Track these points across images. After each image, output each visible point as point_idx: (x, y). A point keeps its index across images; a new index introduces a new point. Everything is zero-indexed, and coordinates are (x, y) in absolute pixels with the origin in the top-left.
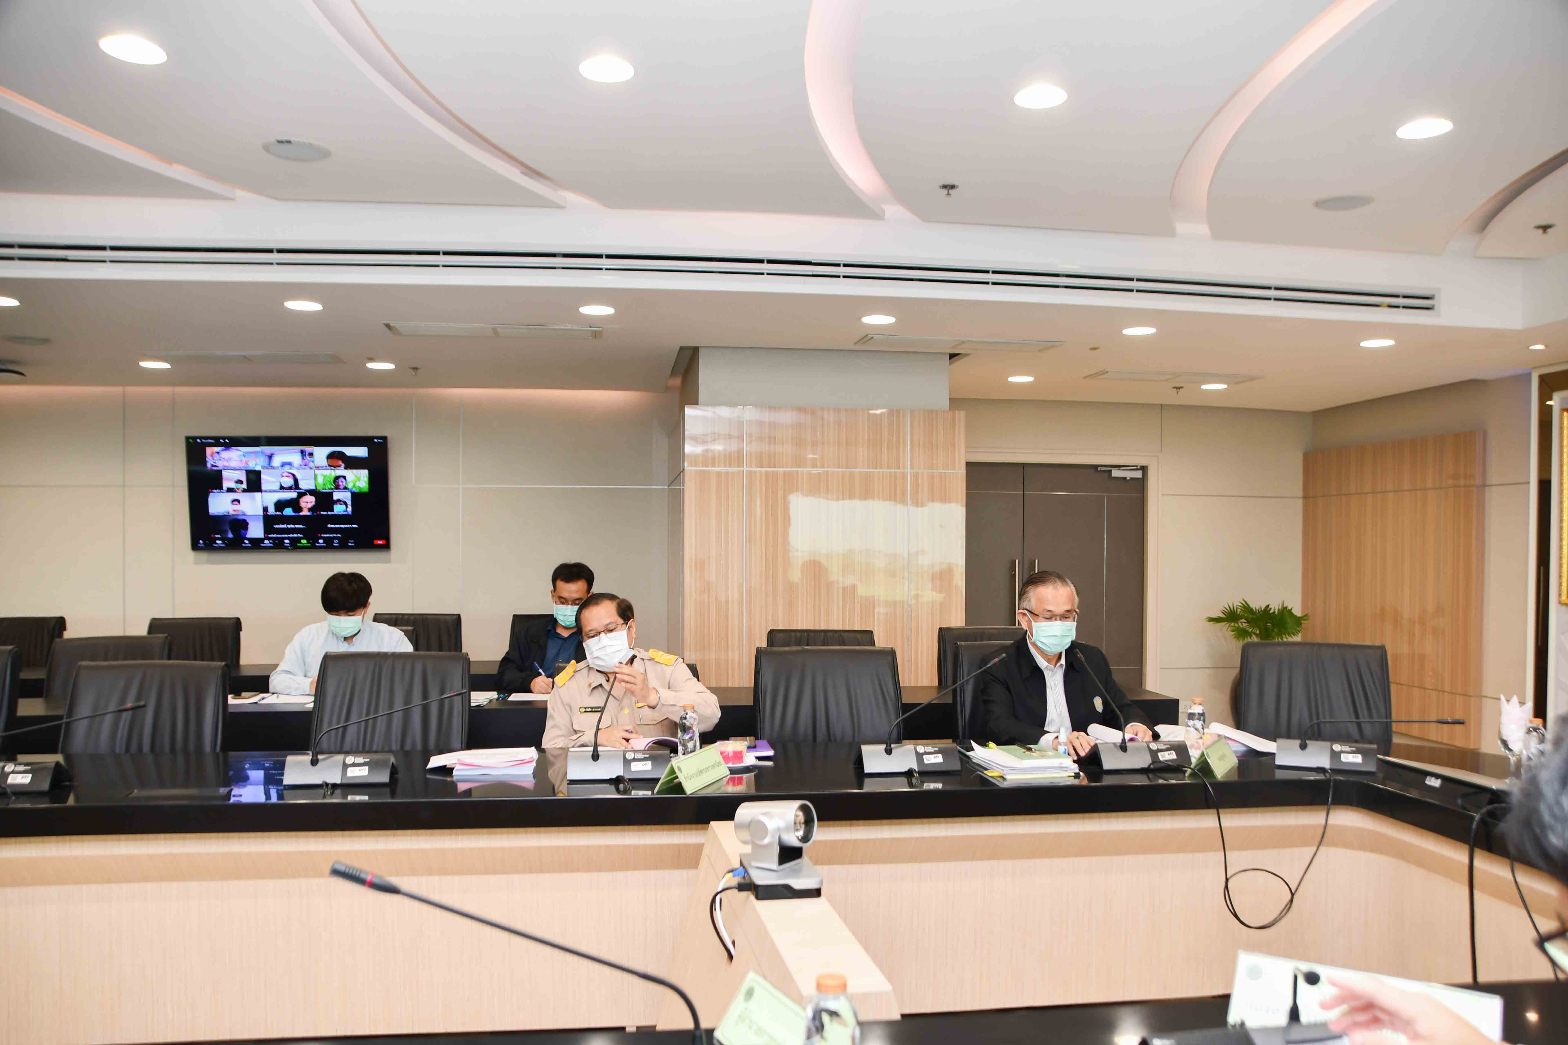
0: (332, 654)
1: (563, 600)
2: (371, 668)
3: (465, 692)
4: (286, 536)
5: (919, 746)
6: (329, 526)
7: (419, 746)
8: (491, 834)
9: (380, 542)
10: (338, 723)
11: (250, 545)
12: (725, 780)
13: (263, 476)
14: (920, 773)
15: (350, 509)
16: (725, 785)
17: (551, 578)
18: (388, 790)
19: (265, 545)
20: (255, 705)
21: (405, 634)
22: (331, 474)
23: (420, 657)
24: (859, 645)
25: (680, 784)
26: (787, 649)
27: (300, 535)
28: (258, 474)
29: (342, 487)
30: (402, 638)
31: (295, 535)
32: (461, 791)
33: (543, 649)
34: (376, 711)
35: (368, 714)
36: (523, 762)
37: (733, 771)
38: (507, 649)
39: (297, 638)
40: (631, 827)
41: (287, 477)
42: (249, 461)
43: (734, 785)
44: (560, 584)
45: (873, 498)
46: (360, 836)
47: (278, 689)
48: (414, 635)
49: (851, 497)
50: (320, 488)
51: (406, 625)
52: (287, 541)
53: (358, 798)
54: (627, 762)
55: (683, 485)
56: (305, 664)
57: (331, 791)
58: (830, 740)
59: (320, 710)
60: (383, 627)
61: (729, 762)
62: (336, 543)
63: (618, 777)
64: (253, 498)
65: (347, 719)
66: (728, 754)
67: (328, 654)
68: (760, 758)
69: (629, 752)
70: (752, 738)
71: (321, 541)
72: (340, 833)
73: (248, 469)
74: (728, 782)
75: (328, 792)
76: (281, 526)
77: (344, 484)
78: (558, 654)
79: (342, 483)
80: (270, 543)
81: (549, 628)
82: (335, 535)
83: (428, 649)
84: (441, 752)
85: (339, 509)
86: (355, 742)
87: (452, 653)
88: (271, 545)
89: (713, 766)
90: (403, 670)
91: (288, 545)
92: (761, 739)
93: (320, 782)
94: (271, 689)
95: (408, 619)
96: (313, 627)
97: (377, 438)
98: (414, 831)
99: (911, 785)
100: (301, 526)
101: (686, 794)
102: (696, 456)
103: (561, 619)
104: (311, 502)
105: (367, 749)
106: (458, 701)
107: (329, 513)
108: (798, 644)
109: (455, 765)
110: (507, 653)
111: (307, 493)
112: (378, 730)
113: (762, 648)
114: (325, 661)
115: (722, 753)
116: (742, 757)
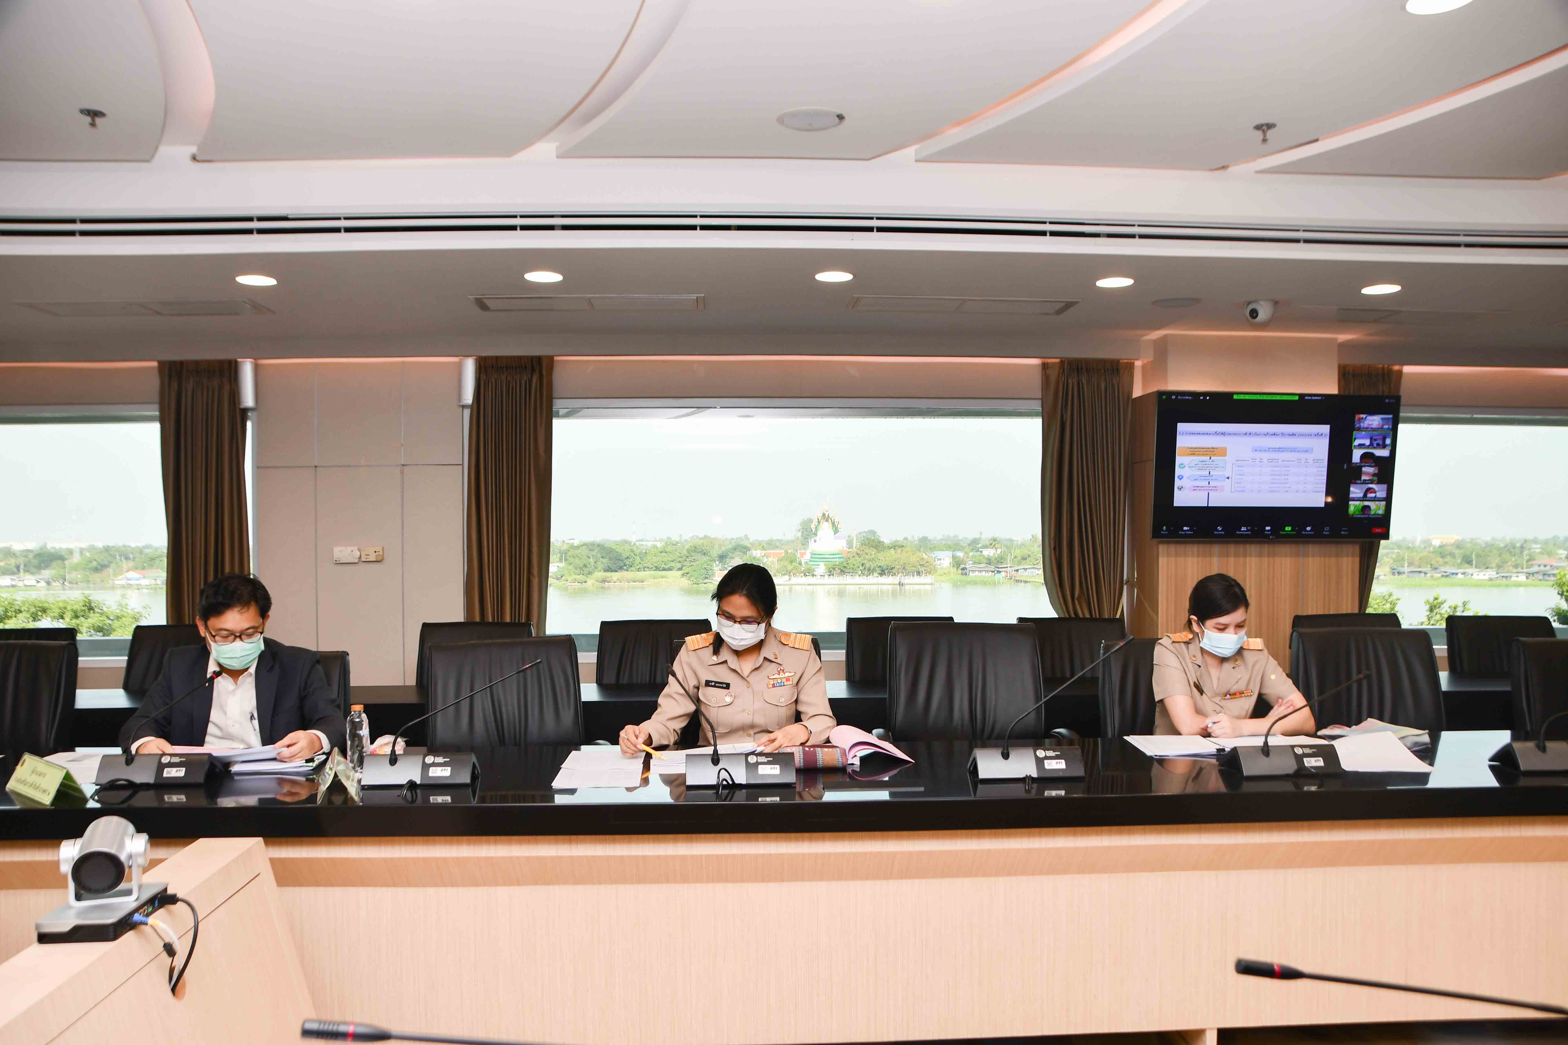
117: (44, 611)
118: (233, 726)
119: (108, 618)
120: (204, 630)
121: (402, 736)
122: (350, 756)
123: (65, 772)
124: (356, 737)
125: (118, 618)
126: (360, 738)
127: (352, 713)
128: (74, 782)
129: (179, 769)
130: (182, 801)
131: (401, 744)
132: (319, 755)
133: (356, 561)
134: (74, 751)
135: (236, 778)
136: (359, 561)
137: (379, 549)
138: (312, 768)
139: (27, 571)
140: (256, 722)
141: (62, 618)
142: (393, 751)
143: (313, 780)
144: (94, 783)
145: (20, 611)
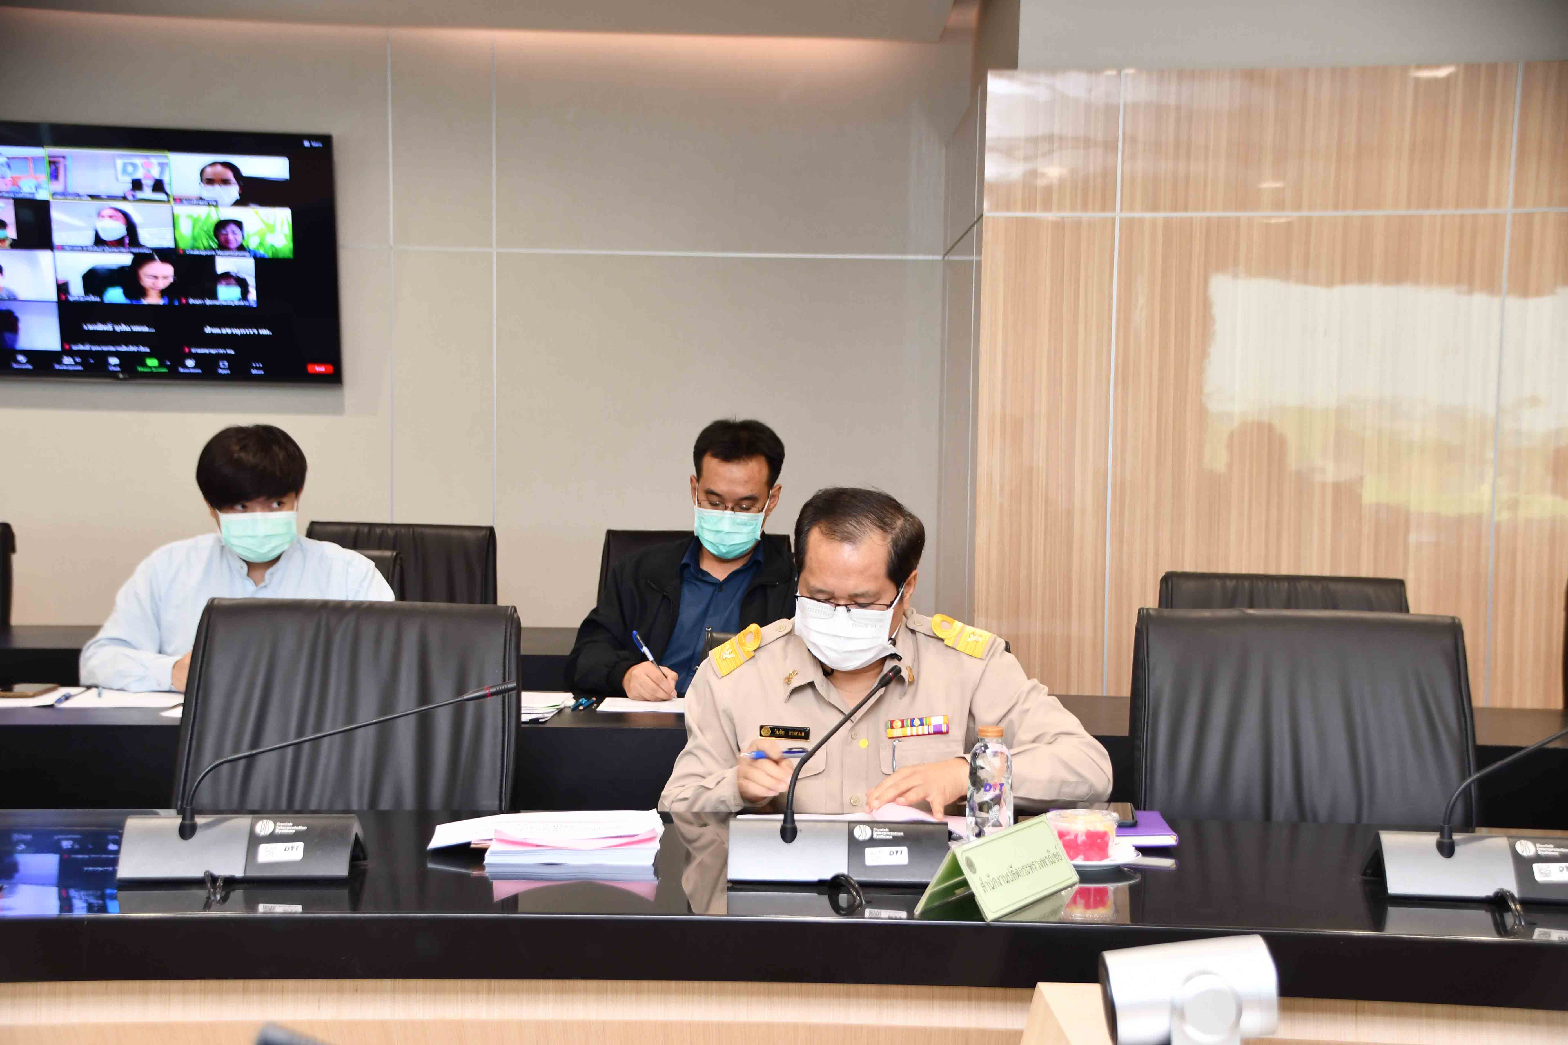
0: (224, 603)
1: (715, 499)
2: (309, 635)
3: (512, 689)
4: (112, 349)
5: (1522, 841)
6: (208, 330)
7: (409, 802)
8: (563, 991)
9: (320, 369)
10: (236, 749)
11: (30, 367)
12: (1071, 892)
13: (56, 215)
14: (1524, 902)
15: (253, 296)
16: (1068, 906)
17: (692, 450)
18: (344, 892)
19: (65, 368)
20: (49, 710)
21: (377, 566)
22: (208, 216)
23: (410, 614)
24: (1371, 609)
25: (971, 898)
26: (1207, 613)
27: (143, 349)
28: (43, 208)
29: (234, 245)
30: (370, 573)
31: (132, 349)
32: (498, 900)
33: (672, 605)
34: (319, 727)
35: (300, 732)
36: (632, 840)
37: (1085, 875)
38: (592, 603)
39: (143, 567)
40: (863, 988)
41: (111, 217)
42: (20, 178)
43: (1087, 906)
44: (711, 463)
45: (1416, 281)
46: (282, 991)
47: (99, 679)
48: (398, 568)
49: (1364, 276)
50: (185, 244)
51: (379, 548)
52: (113, 361)
53: (279, 909)
54: (856, 847)
55: (979, 252)
56: (159, 626)
57: (224, 893)
58: (1302, 816)
59: (197, 720)
60: (332, 549)
61: (1077, 856)
62: (223, 368)
63: (836, 878)
64: (34, 264)
65: (256, 742)
66: (1076, 836)
67: (216, 602)
68: (1145, 851)
69: (861, 826)
70: (1129, 805)
71: (190, 363)
72: (239, 983)
73: (19, 196)
74: (1074, 901)
75: (215, 894)
76: (100, 327)
77: (240, 238)
78: (704, 614)
79: (233, 236)
80: (76, 363)
81: (684, 561)
82: (221, 351)
83: (425, 598)
84: (456, 816)
85: (228, 295)
86: (271, 793)
87: (478, 607)
88: (80, 368)
89: (1043, 862)
90: (378, 641)
91: (118, 369)
92: (1145, 809)
93: (199, 873)
94: (84, 675)
95: (382, 535)
96: (180, 547)
97: (311, 137)
98: (400, 983)
99: (1501, 928)
100: (145, 329)
101: (983, 920)
102: (1009, 187)
103: (708, 540)
104: (165, 278)
105: (297, 806)
106: (493, 706)
107: (208, 302)
108: (1230, 602)
109: (488, 843)
110: (594, 611)
111: (156, 257)
112: (321, 768)
113: (1151, 612)
114: (209, 618)
115: (1061, 835)
116: (1107, 845)
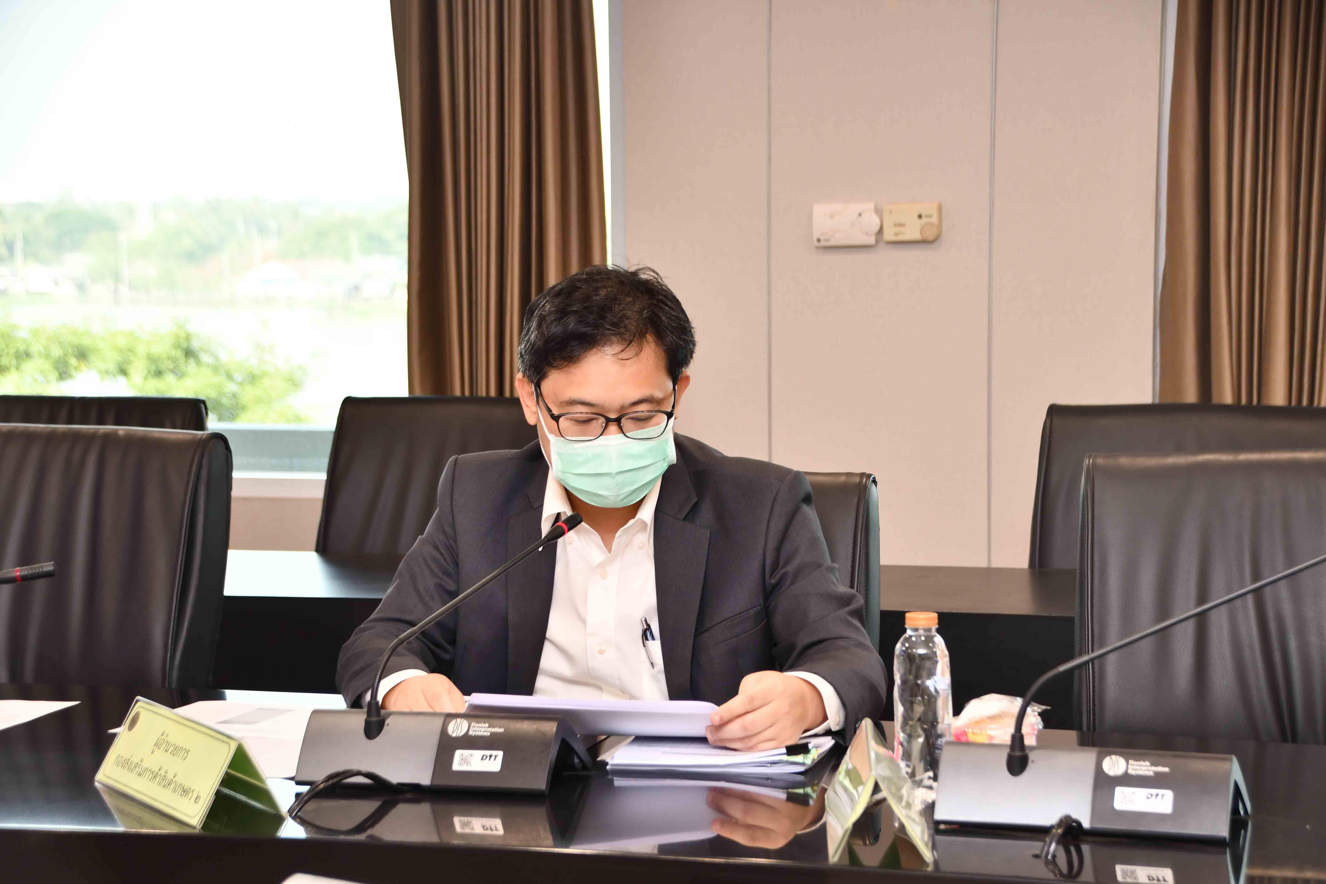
117: (82, 355)
118: (601, 652)
119: (230, 377)
120: (534, 409)
121: (1037, 699)
122: (901, 744)
123: (233, 746)
124: (916, 696)
125: (253, 379)
126: (930, 700)
127: (909, 632)
128: (255, 774)
129: (488, 753)
130: (495, 832)
131: (1033, 720)
132: (816, 735)
133: (871, 240)
134: (221, 697)
135: (619, 782)
136: (877, 241)
137: (930, 209)
138: (802, 769)
139: (31, 254)
140: (655, 646)
141: (123, 372)
142: (1018, 738)
143: (802, 800)
144: (292, 779)
145: (28, 355)
